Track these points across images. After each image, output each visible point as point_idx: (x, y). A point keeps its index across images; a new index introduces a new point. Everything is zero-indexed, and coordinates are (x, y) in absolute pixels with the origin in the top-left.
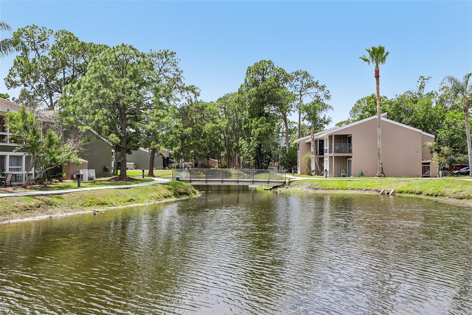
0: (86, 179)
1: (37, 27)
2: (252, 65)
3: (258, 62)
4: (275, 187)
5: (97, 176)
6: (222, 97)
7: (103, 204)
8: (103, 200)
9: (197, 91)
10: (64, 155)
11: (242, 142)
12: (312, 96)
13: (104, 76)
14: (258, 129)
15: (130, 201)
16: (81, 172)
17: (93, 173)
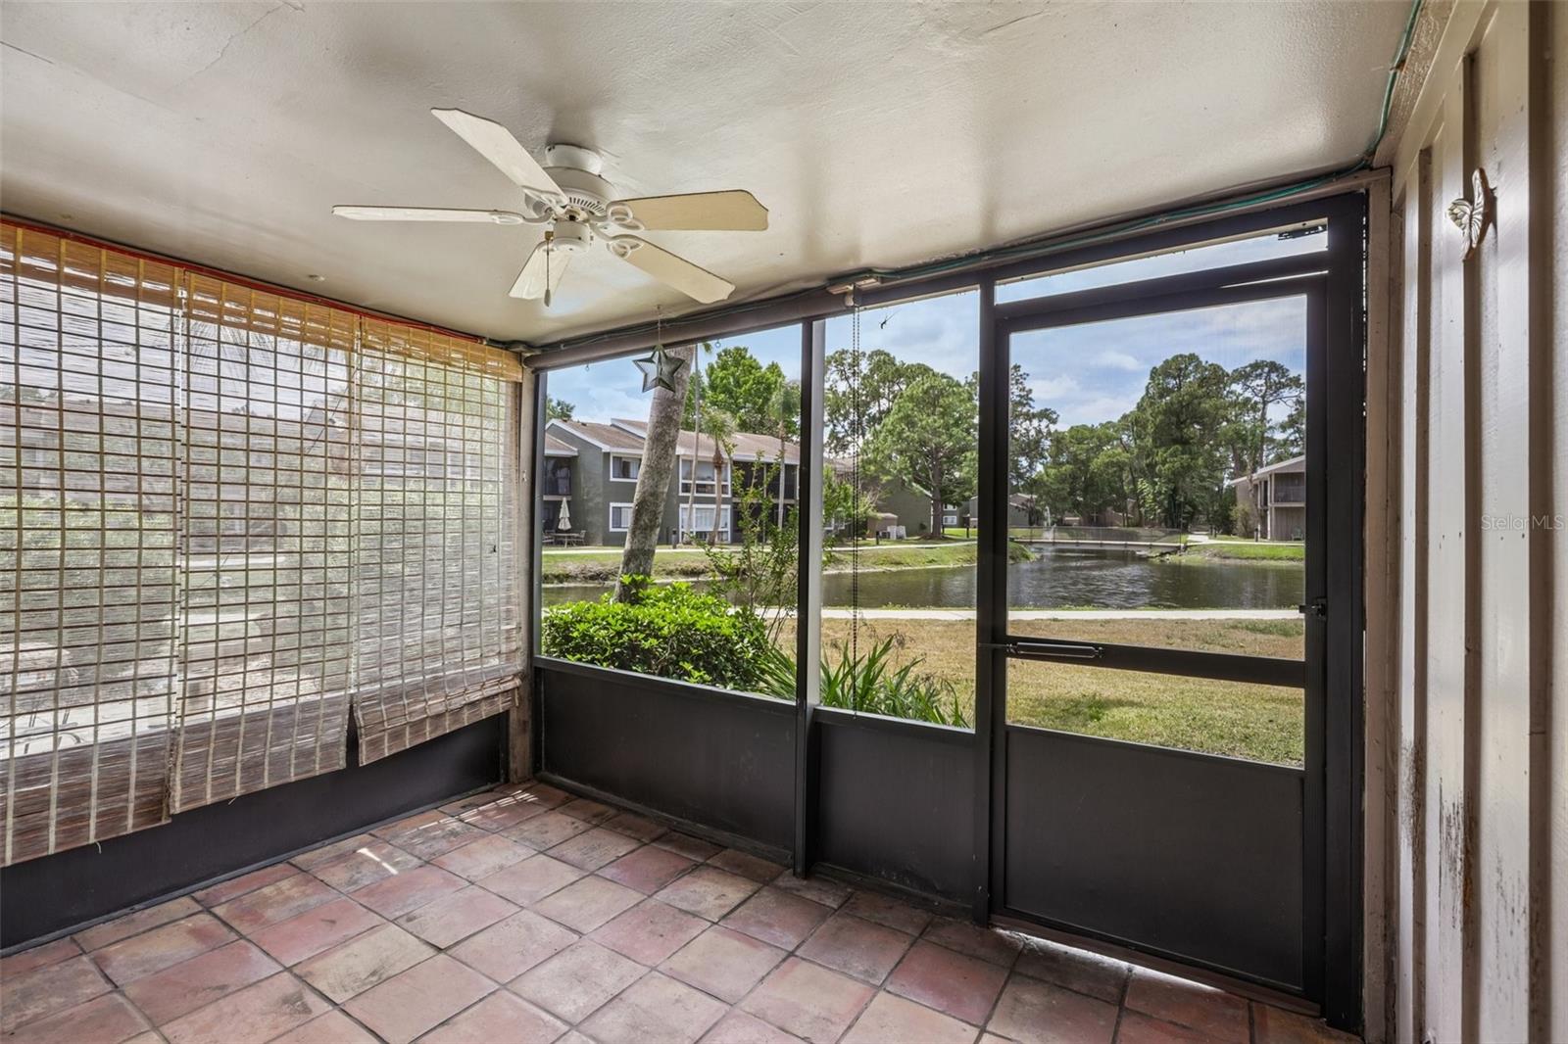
0: (893, 537)
1: (847, 352)
2: (1159, 364)
3: (1170, 358)
4: (1162, 555)
5: (908, 535)
6: (1128, 413)
7: (898, 563)
8: (898, 559)
9: (1054, 416)
10: (861, 510)
11: (1143, 485)
12: (1290, 403)
13: (909, 416)
14: (1167, 466)
15: (931, 562)
16: (889, 529)
17: (902, 530)
